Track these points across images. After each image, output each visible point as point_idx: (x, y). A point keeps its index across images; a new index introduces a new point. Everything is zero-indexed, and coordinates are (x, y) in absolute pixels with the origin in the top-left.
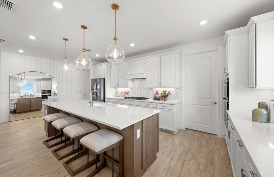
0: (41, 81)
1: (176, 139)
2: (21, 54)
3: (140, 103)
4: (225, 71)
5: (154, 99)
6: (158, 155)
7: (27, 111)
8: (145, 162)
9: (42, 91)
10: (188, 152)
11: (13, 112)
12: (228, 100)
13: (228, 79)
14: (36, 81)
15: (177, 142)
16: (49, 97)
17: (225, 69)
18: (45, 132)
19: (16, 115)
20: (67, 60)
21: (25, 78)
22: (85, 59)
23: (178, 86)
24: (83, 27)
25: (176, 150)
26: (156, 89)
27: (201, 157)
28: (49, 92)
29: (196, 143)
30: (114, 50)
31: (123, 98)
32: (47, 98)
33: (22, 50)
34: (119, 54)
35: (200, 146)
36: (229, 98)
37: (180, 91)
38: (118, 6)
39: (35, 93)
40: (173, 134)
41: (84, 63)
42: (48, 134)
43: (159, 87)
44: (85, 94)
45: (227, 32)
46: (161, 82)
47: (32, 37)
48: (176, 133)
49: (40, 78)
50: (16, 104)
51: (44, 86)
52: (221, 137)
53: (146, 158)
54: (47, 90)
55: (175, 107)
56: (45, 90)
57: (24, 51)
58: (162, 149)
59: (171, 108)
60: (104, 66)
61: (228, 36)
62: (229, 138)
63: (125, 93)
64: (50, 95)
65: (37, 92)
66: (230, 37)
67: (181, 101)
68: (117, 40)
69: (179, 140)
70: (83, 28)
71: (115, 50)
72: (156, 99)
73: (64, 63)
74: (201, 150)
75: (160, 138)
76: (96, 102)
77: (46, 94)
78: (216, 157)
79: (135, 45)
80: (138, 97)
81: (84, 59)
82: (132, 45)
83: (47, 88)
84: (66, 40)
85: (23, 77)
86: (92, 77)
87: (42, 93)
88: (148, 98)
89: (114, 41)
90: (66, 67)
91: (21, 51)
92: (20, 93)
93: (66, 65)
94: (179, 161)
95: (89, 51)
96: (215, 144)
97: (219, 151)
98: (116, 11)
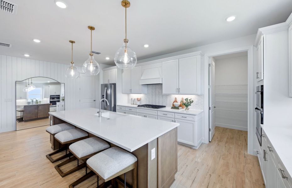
0: (49, 85)
1: (197, 155)
2: (26, 58)
3: (155, 113)
4: (257, 76)
5: (172, 108)
6: (177, 176)
7: (34, 119)
8: (161, 186)
9: (51, 96)
10: (213, 173)
11: (20, 120)
12: (262, 112)
13: (262, 86)
14: (44, 86)
15: (199, 159)
16: (57, 103)
17: (257, 73)
18: (51, 145)
19: (23, 123)
20: (74, 65)
21: (32, 83)
22: (93, 64)
23: (199, 93)
24: (90, 27)
25: (198, 170)
26: (174, 97)
27: (229, 180)
28: (58, 97)
29: (222, 162)
30: (124, 54)
31: (136, 106)
32: (56, 104)
33: (27, 54)
34: (130, 59)
35: (227, 165)
36: (263, 110)
37: (202, 98)
38: (129, 3)
39: (43, 98)
40: (194, 149)
41: (91, 68)
42: (53, 147)
43: (178, 94)
44: (94, 101)
45: (260, 30)
46: (179, 89)
47: (37, 41)
48: (197, 148)
49: (49, 82)
50: (23, 111)
51: (52, 90)
52: (252, 154)
53: (163, 181)
54: (56, 96)
55: (196, 118)
56: (54, 96)
57: (30, 55)
58: (182, 168)
59: (191, 119)
60: (115, 70)
61: (261, 34)
62: (265, 160)
63: (139, 100)
64: (59, 101)
65: (45, 98)
66: (264, 35)
67: (203, 110)
68: (127, 42)
69: (202, 157)
70: (91, 29)
71: (126, 54)
72: (174, 107)
73: (70, 68)
74: (228, 171)
75: (179, 154)
76: (106, 112)
77: (55, 100)
78: (247, 181)
79: (150, 46)
80: (153, 104)
81: (91, 64)
82: (146, 46)
83: (55, 93)
84: (72, 42)
85: (30, 82)
86: (102, 82)
87: (51, 98)
88: (165, 107)
89: (124, 44)
90: (72, 73)
91: (27, 56)
92: (27, 99)
93: (72, 70)
94: (202, 184)
95: (98, 53)
96: (245, 163)
97: (250, 172)
98: (127, 8)
